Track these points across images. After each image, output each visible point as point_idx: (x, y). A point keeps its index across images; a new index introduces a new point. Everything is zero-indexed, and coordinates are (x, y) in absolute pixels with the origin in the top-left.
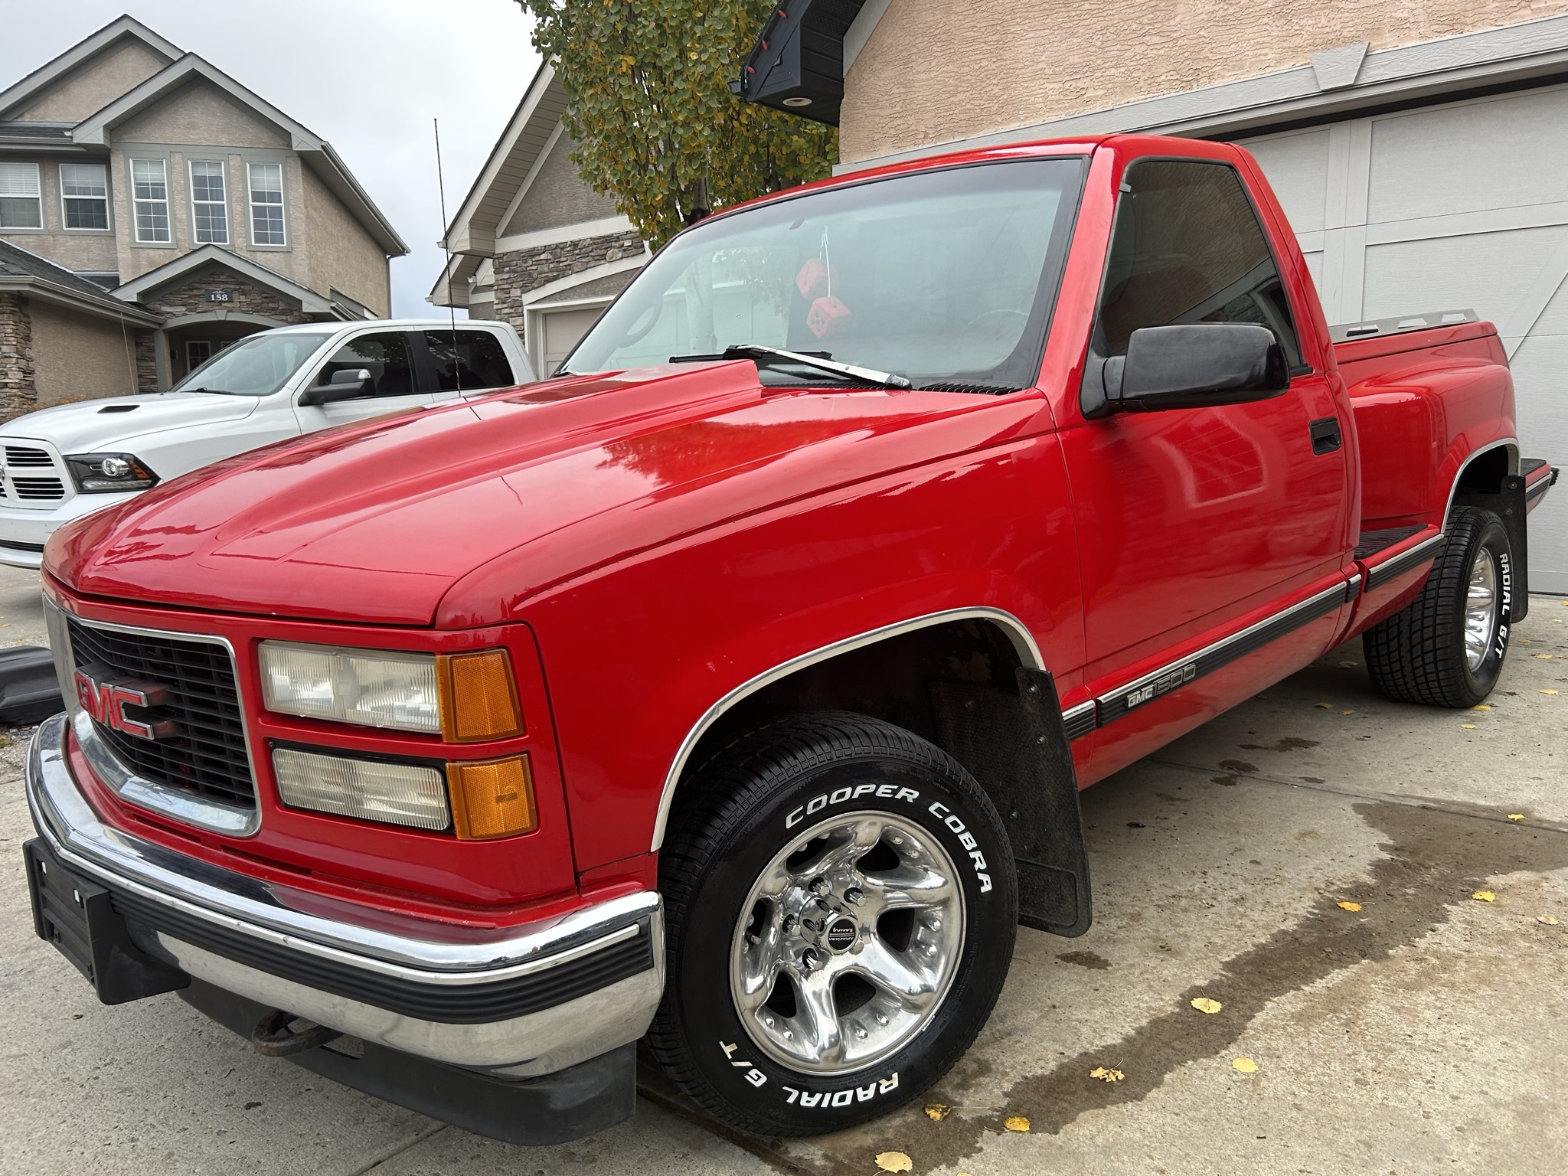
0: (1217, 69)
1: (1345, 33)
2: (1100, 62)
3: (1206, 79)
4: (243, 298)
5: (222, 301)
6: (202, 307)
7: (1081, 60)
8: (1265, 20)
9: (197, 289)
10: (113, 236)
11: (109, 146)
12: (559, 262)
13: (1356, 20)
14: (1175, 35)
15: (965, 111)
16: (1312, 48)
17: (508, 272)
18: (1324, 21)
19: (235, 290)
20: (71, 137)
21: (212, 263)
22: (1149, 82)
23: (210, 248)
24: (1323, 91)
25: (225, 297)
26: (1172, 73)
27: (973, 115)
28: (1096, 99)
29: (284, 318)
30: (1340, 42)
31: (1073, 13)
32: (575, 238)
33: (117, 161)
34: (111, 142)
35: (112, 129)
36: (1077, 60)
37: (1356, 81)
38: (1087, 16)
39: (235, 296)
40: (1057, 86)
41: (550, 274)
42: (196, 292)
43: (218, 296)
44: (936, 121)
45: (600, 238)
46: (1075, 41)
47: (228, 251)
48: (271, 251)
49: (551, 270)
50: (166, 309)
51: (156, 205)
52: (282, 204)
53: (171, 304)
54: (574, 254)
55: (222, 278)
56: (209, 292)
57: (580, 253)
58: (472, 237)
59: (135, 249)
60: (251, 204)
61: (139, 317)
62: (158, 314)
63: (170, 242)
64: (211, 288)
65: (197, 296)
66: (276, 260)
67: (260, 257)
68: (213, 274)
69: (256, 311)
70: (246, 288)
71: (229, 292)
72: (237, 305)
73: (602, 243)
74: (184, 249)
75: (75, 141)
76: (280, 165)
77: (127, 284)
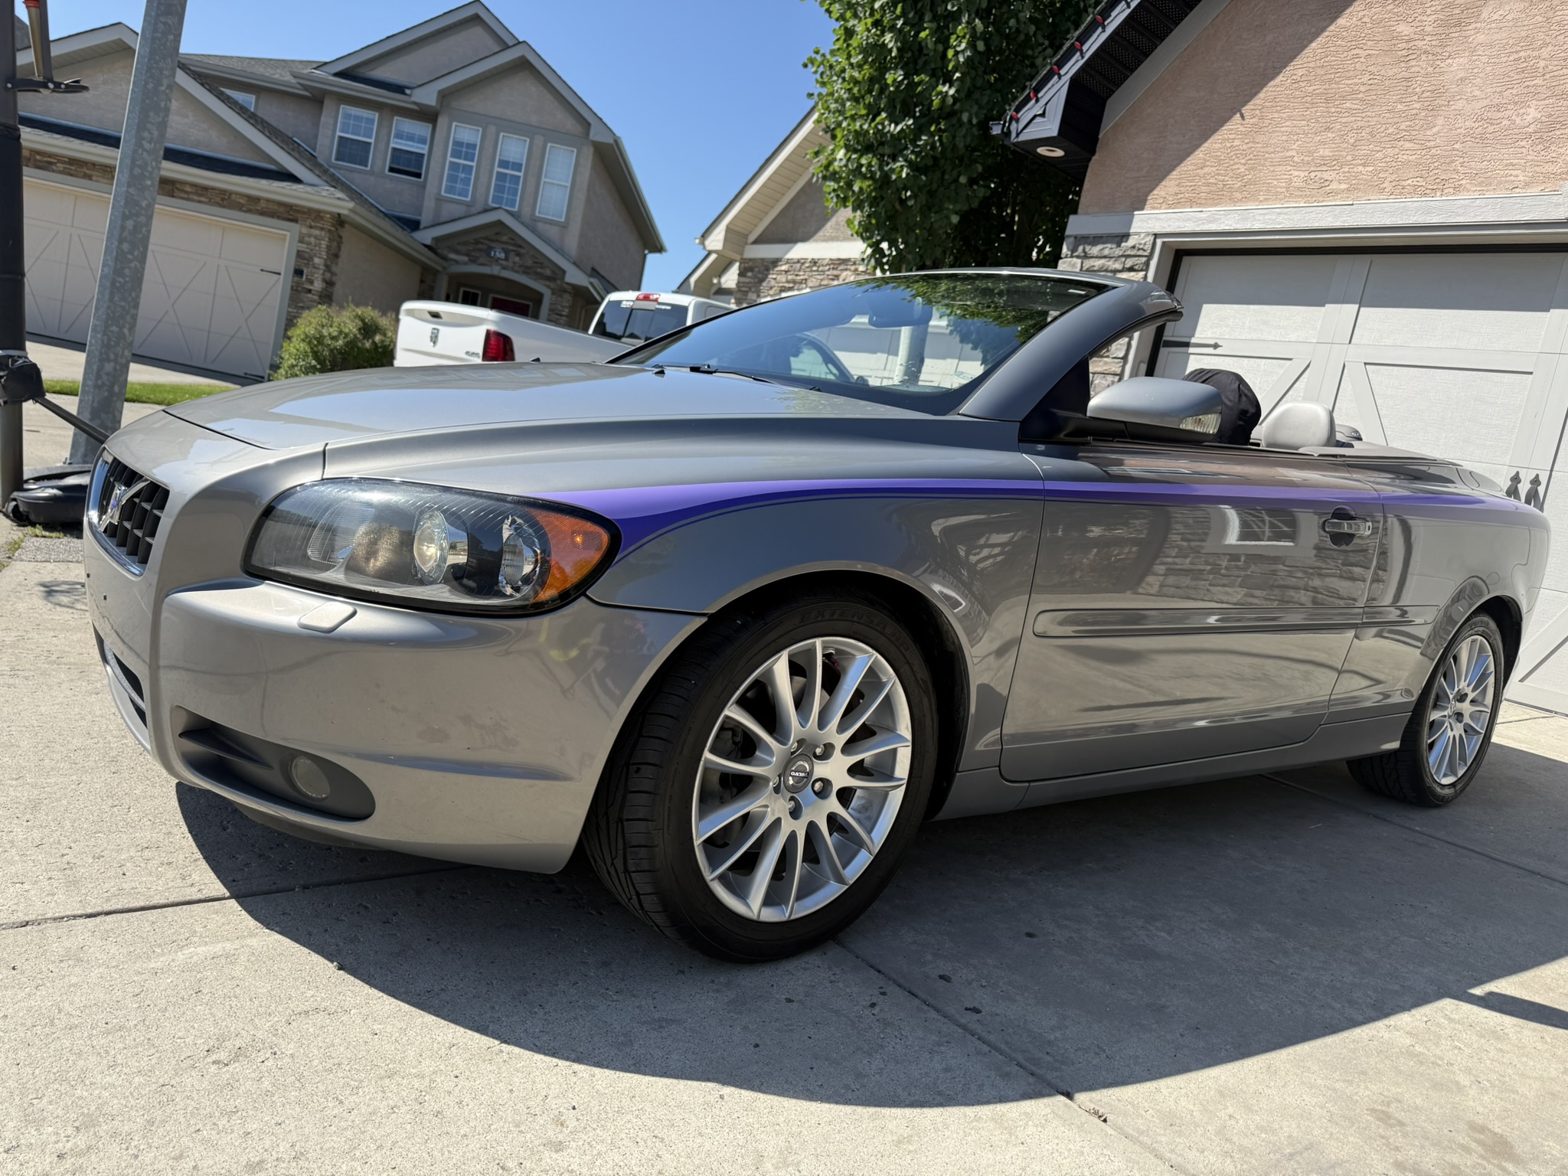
0: (1464, 182)
2: (1349, 158)
3: (1451, 190)
4: (517, 259)
5: (499, 258)
6: (482, 260)
7: (1331, 154)
8: (1522, 144)
9: (481, 243)
10: (424, 186)
11: (439, 108)
12: (797, 275)
14: (1429, 144)
15: (1208, 185)
17: (750, 277)
19: (513, 251)
20: (410, 95)
21: (500, 223)
22: (1393, 184)
23: (500, 211)
25: (503, 255)
26: (1418, 179)
27: (1214, 189)
28: (1337, 192)
29: (547, 283)
31: (1333, 110)
32: (816, 256)
33: (442, 121)
34: (441, 105)
35: (445, 96)
36: (1327, 153)
38: (1347, 114)
39: (512, 254)
40: (1302, 174)
41: (787, 285)
42: (480, 246)
43: (497, 254)
44: (1177, 189)
45: (839, 259)
46: (1330, 135)
47: (514, 215)
48: (550, 224)
49: (788, 282)
50: (453, 256)
51: (465, 166)
52: (569, 184)
53: (457, 252)
54: (812, 271)
55: (505, 239)
56: (491, 248)
57: (817, 271)
58: (726, 240)
59: (439, 200)
60: (543, 179)
61: (428, 258)
62: (445, 258)
63: (469, 199)
64: (493, 245)
65: (480, 250)
66: (553, 232)
67: (540, 226)
68: (497, 234)
69: (525, 273)
70: (522, 251)
71: (506, 252)
72: (511, 264)
73: (840, 264)
74: (479, 207)
75: (413, 99)
76: (575, 150)
77: (425, 228)
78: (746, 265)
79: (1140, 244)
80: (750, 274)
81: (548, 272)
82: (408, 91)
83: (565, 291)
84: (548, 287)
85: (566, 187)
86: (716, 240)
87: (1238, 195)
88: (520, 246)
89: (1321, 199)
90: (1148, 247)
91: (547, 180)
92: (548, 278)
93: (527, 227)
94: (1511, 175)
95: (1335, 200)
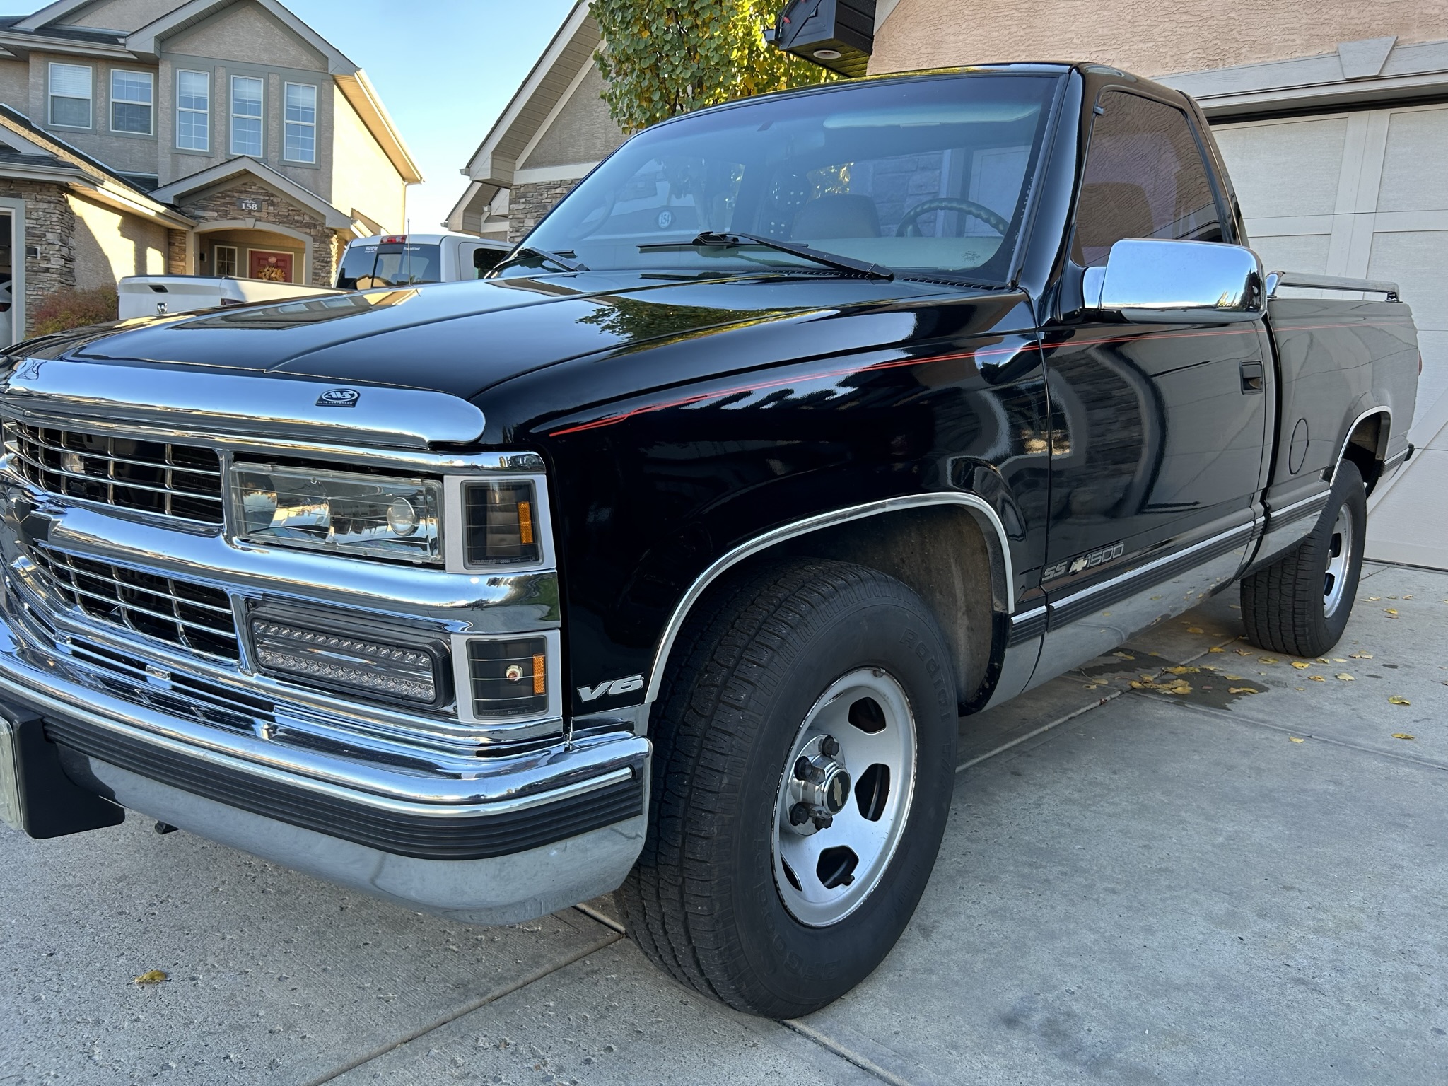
0: (1244, 50)
1: (1374, 26)
2: (1128, 35)
3: (1232, 60)
4: (271, 208)
5: (250, 212)
6: (233, 214)
7: (1110, 32)
8: (1296, 7)
9: (229, 196)
10: (155, 140)
11: (158, 55)
13: (1386, 14)
14: (1205, 15)
16: (1339, 37)
17: (523, 203)
18: (1353, 13)
19: (265, 200)
20: (124, 45)
21: (246, 173)
22: (1175, 58)
23: (245, 159)
24: (1347, 80)
25: (255, 207)
26: (1199, 51)
29: (308, 231)
30: (1368, 34)
33: (164, 68)
34: (161, 52)
35: (162, 40)
36: (1105, 32)
37: (1380, 72)
39: (265, 205)
42: (228, 199)
43: (248, 205)
46: (1106, 13)
47: (261, 163)
48: (301, 168)
50: (198, 213)
51: (197, 115)
52: (314, 124)
53: (204, 209)
55: (254, 188)
56: (242, 200)
58: (493, 168)
59: (176, 154)
60: (286, 121)
61: (172, 219)
62: (191, 217)
63: (207, 150)
64: (243, 196)
65: (229, 204)
66: (305, 176)
67: (291, 172)
68: (245, 184)
69: (281, 222)
70: (275, 200)
71: (258, 202)
72: (264, 215)
74: (220, 158)
75: (128, 48)
76: (316, 87)
77: (165, 186)
78: (518, 192)
80: (523, 201)
81: (307, 219)
82: (121, 41)
83: (327, 236)
84: (309, 234)
85: (312, 127)
86: (483, 170)
88: (272, 195)
91: (289, 121)
92: (308, 226)
93: (277, 174)
94: (1288, 40)
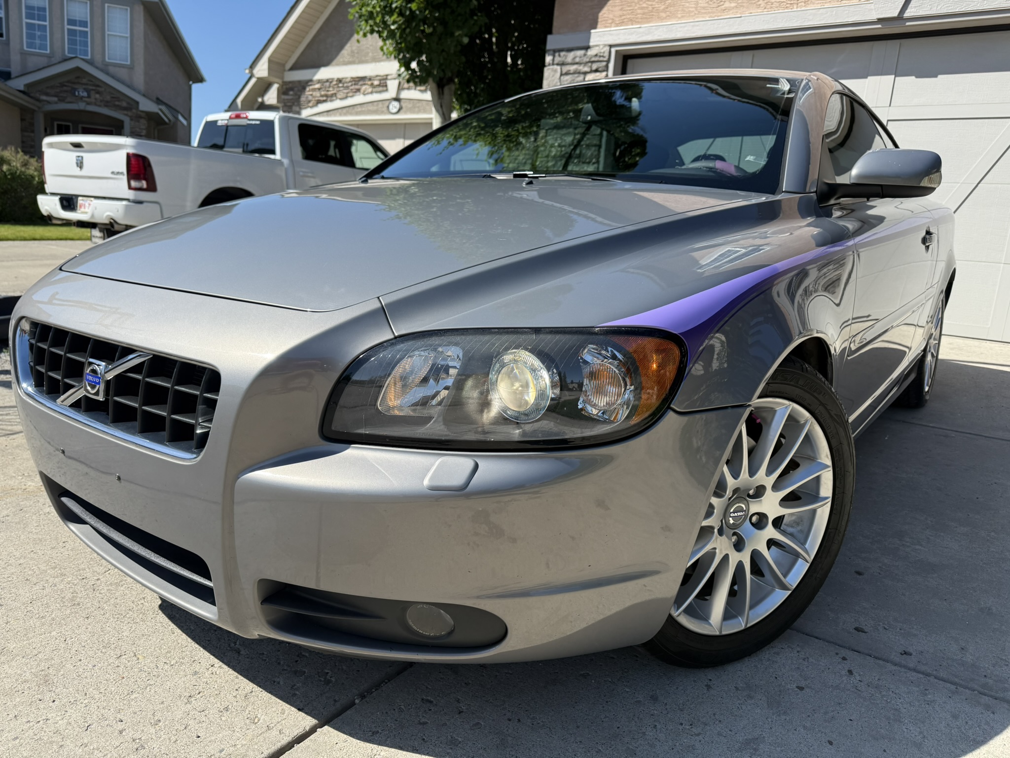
3: (803, 4)
4: (97, 96)
5: (83, 97)
6: (69, 99)
9: (66, 86)
10: (7, 44)
12: (328, 91)
15: (642, 8)
17: (292, 95)
19: (93, 90)
21: (78, 69)
23: (77, 60)
24: (878, 19)
25: (85, 94)
27: (646, 11)
28: (729, 9)
29: (126, 112)
32: (340, 76)
37: (899, 15)
39: (93, 93)
41: (322, 99)
42: (65, 88)
43: (81, 93)
44: (621, 13)
45: (358, 78)
47: (90, 62)
48: (120, 67)
49: (322, 96)
50: (44, 98)
51: (39, 25)
52: (128, 35)
53: (47, 94)
54: (339, 87)
55: (84, 81)
56: (75, 89)
57: (343, 87)
58: (270, 69)
59: (23, 54)
60: (107, 33)
61: (24, 100)
62: (38, 100)
63: (48, 52)
64: (76, 86)
65: (66, 91)
66: (123, 73)
67: (111, 69)
68: (78, 78)
69: (106, 106)
70: (100, 89)
71: (88, 91)
72: (92, 100)
73: (359, 81)
74: (58, 58)
76: (129, 9)
77: (17, 77)
78: (288, 86)
79: (601, 53)
80: (291, 93)
81: (124, 104)
83: (140, 117)
84: (127, 115)
85: (127, 37)
86: (262, 70)
87: (663, 15)
88: (98, 86)
89: (719, 14)
90: (606, 54)
91: (109, 33)
92: (125, 109)
93: (102, 70)
95: (728, 15)
